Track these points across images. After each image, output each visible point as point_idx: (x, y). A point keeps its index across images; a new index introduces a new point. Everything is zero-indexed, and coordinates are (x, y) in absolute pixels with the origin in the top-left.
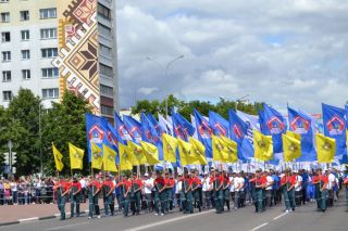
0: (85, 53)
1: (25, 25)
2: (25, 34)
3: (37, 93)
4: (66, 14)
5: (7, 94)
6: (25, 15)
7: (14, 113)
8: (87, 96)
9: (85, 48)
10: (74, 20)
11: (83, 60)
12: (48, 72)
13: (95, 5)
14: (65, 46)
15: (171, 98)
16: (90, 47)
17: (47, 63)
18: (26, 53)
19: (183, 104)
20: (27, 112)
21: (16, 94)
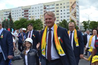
0: (74, 13)
1: (64, 9)
2: (64, 10)
3: (66, 20)
4: (71, 7)
5: (61, 20)
6: (64, 7)
7: (63, 23)
8: (74, 20)
9: (74, 12)
10: (72, 8)
11: (74, 14)
12: (68, 16)
13: (76, 5)
14: (71, 12)
15: (89, 21)
16: (75, 12)
17: (68, 15)
18: (64, 13)
19: (91, 22)
20: (65, 23)
21: (63, 20)
